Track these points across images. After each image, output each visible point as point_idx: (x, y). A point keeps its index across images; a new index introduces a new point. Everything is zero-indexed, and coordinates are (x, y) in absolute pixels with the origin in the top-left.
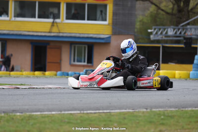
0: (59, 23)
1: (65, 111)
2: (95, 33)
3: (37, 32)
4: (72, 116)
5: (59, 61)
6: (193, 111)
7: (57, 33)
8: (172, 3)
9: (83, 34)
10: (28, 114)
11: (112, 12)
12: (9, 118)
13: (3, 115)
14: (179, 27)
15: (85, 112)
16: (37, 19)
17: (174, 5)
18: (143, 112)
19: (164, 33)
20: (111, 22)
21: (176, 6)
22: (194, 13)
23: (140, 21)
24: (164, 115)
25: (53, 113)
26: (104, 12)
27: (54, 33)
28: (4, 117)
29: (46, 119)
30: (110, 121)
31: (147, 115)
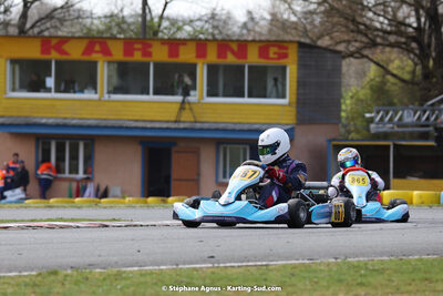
0: (194, 103)
1: (184, 264)
2: (263, 121)
3: (152, 121)
4: (195, 273)
5: (196, 177)
6: (421, 260)
7: (191, 122)
8: (413, 60)
9: (240, 123)
10: (115, 270)
11: (295, 80)
12: (79, 278)
13: (69, 272)
14: (425, 106)
15: (222, 265)
16: (151, 97)
17: (416, 64)
18: (328, 265)
19: (396, 119)
20: (294, 100)
21: (419, 68)
23: (352, 97)
24: (366, 269)
25: (162, 267)
26: (280, 79)
27: (184, 122)
28: (72, 276)
29: (148, 279)
30: (265, 280)
31: (335, 269)
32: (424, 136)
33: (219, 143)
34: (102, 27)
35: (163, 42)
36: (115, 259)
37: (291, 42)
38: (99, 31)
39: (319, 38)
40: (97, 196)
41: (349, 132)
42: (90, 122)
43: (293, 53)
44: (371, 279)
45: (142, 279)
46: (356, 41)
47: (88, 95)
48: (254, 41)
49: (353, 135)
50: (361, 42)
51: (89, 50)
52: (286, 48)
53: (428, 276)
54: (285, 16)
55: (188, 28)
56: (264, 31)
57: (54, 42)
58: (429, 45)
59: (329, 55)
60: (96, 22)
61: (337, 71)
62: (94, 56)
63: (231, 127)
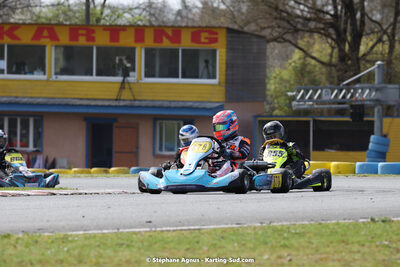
0: (133, 83)
1: (125, 228)
2: (195, 99)
3: (95, 100)
4: (134, 236)
5: (134, 150)
6: (338, 224)
7: (130, 100)
8: (331, 45)
9: (174, 101)
10: (62, 234)
11: (224, 62)
13: (21, 235)
14: (341, 86)
15: (158, 229)
16: (94, 78)
17: (333, 48)
18: (255, 228)
19: (316, 97)
20: (224, 77)
21: (336, 50)
22: (368, 61)
23: (275, 78)
24: (289, 232)
25: (104, 231)
26: (211, 62)
27: (124, 100)
29: (92, 242)
30: (198, 242)
31: (260, 232)
32: (341, 112)
33: (155, 119)
34: (50, 15)
35: (105, 28)
36: (62, 224)
37: (220, 27)
38: (46, 18)
39: (246, 25)
40: (45, 167)
41: (273, 109)
42: (39, 100)
43: (222, 37)
44: (294, 242)
45: (87, 242)
46: (279, 27)
47: (38, 76)
48: (187, 27)
49: (276, 112)
50: (284, 28)
51: (38, 35)
52: (216, 33)
53: (344, 238)
54: (215, 5)
55: (127, 15)
56: (197, 18)
57: (6, 28)
58: (345, 31)
59: (255, 40)
60: (44, 10)
61: (262, 54)
62: (43, 41)
63: (166, 104)
